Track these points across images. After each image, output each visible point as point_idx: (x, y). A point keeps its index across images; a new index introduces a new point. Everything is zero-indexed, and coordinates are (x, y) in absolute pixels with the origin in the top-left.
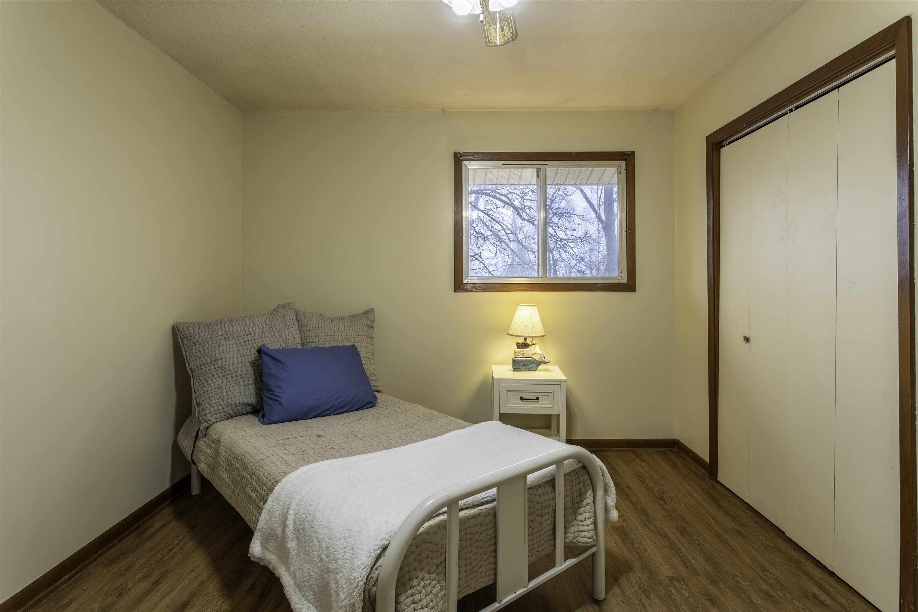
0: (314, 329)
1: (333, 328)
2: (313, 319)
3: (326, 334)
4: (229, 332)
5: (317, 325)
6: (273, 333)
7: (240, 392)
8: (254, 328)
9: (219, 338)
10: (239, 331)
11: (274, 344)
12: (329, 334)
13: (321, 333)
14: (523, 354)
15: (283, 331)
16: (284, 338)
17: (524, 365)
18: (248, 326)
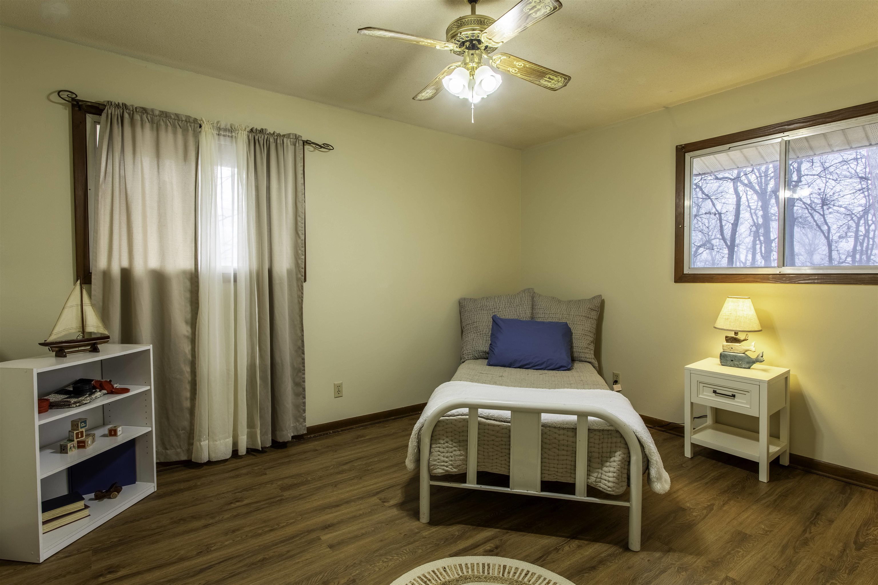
0: (542, 308)
1: (557, 308)
2: (544, 301)
3: (550, 313)
4: (484, 305)
5: (546, 305)
6: (511, 309)
7: (483, 344)
8: (500, 304)
9: (478, 309)
10: (490, 306)
11: (510, 316)
12: (553, 312)
13: (547, 311)
14: (732, 348)
15: (518, 308)
16: (518, 312)
17: (732, 361)
18: (496, 302)
